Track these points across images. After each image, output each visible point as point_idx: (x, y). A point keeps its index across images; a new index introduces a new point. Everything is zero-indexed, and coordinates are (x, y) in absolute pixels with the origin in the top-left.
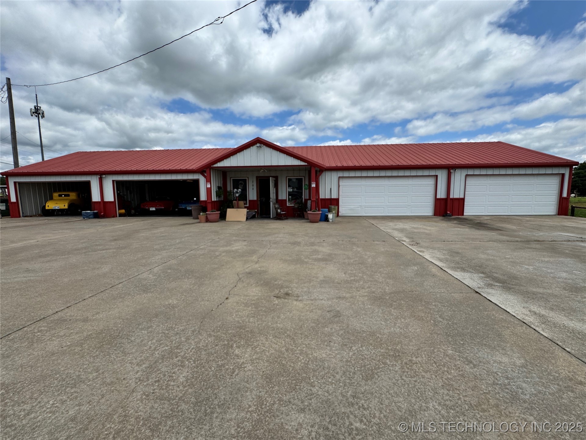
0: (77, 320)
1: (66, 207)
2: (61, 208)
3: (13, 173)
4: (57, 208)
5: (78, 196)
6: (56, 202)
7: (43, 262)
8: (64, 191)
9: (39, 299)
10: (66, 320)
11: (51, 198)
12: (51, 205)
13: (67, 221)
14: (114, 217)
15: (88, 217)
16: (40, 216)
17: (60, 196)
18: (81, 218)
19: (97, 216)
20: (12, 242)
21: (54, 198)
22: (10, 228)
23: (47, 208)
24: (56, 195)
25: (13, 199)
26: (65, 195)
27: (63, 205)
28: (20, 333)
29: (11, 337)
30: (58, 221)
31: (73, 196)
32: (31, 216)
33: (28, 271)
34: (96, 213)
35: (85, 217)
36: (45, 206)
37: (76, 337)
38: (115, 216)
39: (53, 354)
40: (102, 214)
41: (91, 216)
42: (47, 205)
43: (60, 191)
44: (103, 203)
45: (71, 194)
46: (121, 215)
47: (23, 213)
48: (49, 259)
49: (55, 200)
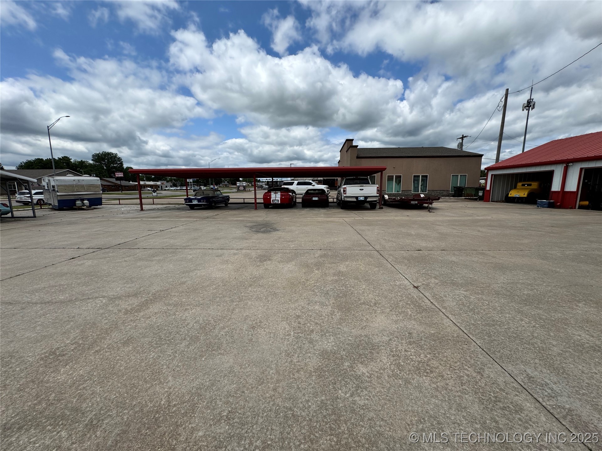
0: (490, 256)
1: (525, 196)
2: (520, 196)
3: (493, 167)
4: (517, 196)
5: (540, 185)
6: (518, 191)
7: (489, 229)
8: (528, 181)
9: (478, 243)
10: (485, 254)
11: (515, 188)
12: (513, 194)
13: (523, 207)
14: (571, 208)
15: (542, 206)
16: (503, 202)
17: (523, 185)
18: (536, 206)
19: (551, 206)
20: (478, 216)
21: (518, 187)
22: (481, 208)
23: (510, 196)
24: (520, 184)
25: (488, 188)
26: (528, 185)
27: (523, 193)
28: (465, 251)
29: (461, 251)
30: (516, 207)
31: (535, 185)
32: (497, 202)
33: (479, 231)
34: (552, 203)
35: (539, 205)
36: (508, 194)
37: (486, 261)
38: (573, 207)
39: (473, 261)
40: (559, 204)
41: (545, 206)
42: (510, 193)
43: (524, 181)
44: (563, 193)
45: (533, 183)
46: (581, 207)
47: (492, 199)
48: (493, 228)
49: (518, 189)
